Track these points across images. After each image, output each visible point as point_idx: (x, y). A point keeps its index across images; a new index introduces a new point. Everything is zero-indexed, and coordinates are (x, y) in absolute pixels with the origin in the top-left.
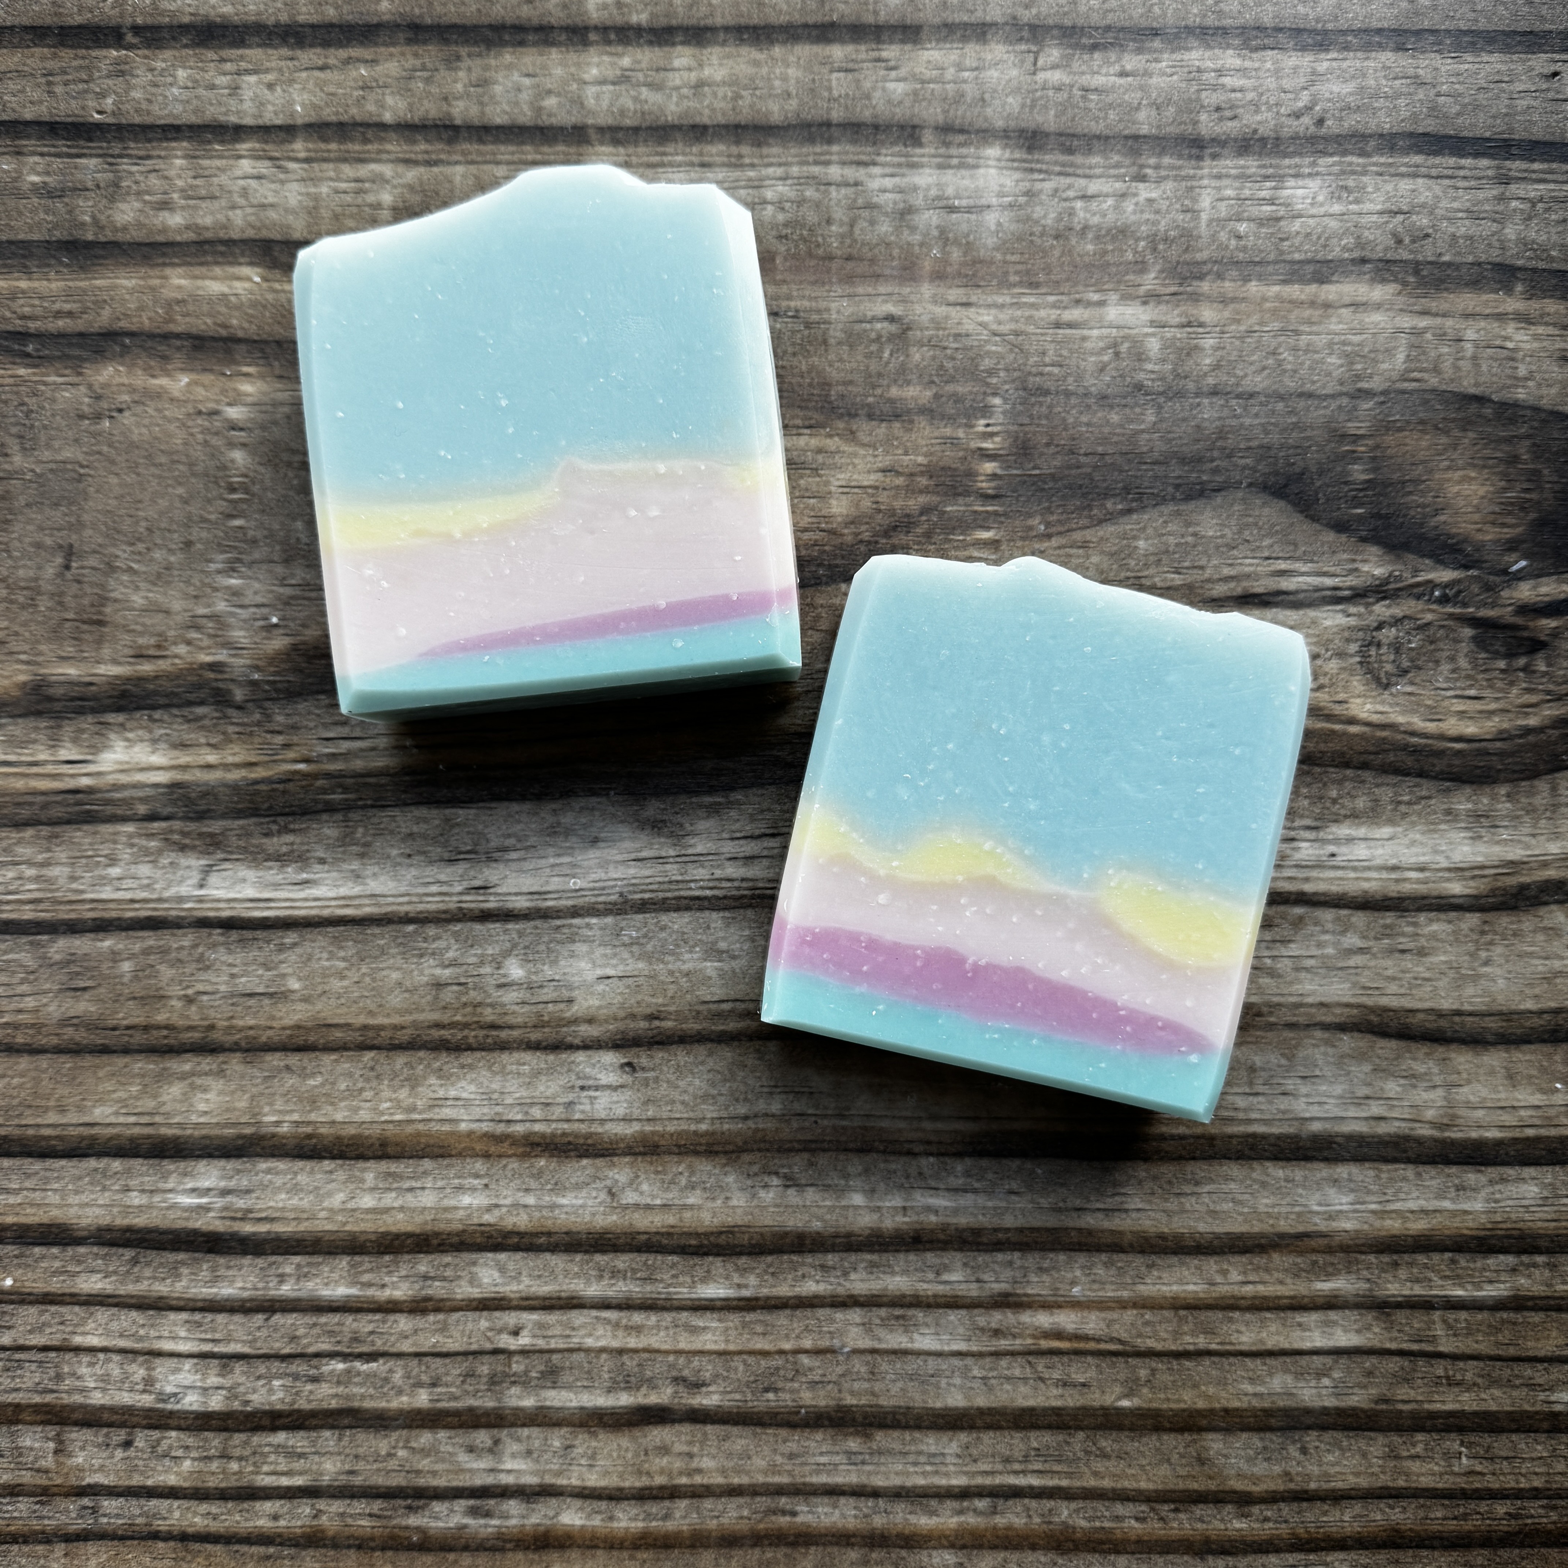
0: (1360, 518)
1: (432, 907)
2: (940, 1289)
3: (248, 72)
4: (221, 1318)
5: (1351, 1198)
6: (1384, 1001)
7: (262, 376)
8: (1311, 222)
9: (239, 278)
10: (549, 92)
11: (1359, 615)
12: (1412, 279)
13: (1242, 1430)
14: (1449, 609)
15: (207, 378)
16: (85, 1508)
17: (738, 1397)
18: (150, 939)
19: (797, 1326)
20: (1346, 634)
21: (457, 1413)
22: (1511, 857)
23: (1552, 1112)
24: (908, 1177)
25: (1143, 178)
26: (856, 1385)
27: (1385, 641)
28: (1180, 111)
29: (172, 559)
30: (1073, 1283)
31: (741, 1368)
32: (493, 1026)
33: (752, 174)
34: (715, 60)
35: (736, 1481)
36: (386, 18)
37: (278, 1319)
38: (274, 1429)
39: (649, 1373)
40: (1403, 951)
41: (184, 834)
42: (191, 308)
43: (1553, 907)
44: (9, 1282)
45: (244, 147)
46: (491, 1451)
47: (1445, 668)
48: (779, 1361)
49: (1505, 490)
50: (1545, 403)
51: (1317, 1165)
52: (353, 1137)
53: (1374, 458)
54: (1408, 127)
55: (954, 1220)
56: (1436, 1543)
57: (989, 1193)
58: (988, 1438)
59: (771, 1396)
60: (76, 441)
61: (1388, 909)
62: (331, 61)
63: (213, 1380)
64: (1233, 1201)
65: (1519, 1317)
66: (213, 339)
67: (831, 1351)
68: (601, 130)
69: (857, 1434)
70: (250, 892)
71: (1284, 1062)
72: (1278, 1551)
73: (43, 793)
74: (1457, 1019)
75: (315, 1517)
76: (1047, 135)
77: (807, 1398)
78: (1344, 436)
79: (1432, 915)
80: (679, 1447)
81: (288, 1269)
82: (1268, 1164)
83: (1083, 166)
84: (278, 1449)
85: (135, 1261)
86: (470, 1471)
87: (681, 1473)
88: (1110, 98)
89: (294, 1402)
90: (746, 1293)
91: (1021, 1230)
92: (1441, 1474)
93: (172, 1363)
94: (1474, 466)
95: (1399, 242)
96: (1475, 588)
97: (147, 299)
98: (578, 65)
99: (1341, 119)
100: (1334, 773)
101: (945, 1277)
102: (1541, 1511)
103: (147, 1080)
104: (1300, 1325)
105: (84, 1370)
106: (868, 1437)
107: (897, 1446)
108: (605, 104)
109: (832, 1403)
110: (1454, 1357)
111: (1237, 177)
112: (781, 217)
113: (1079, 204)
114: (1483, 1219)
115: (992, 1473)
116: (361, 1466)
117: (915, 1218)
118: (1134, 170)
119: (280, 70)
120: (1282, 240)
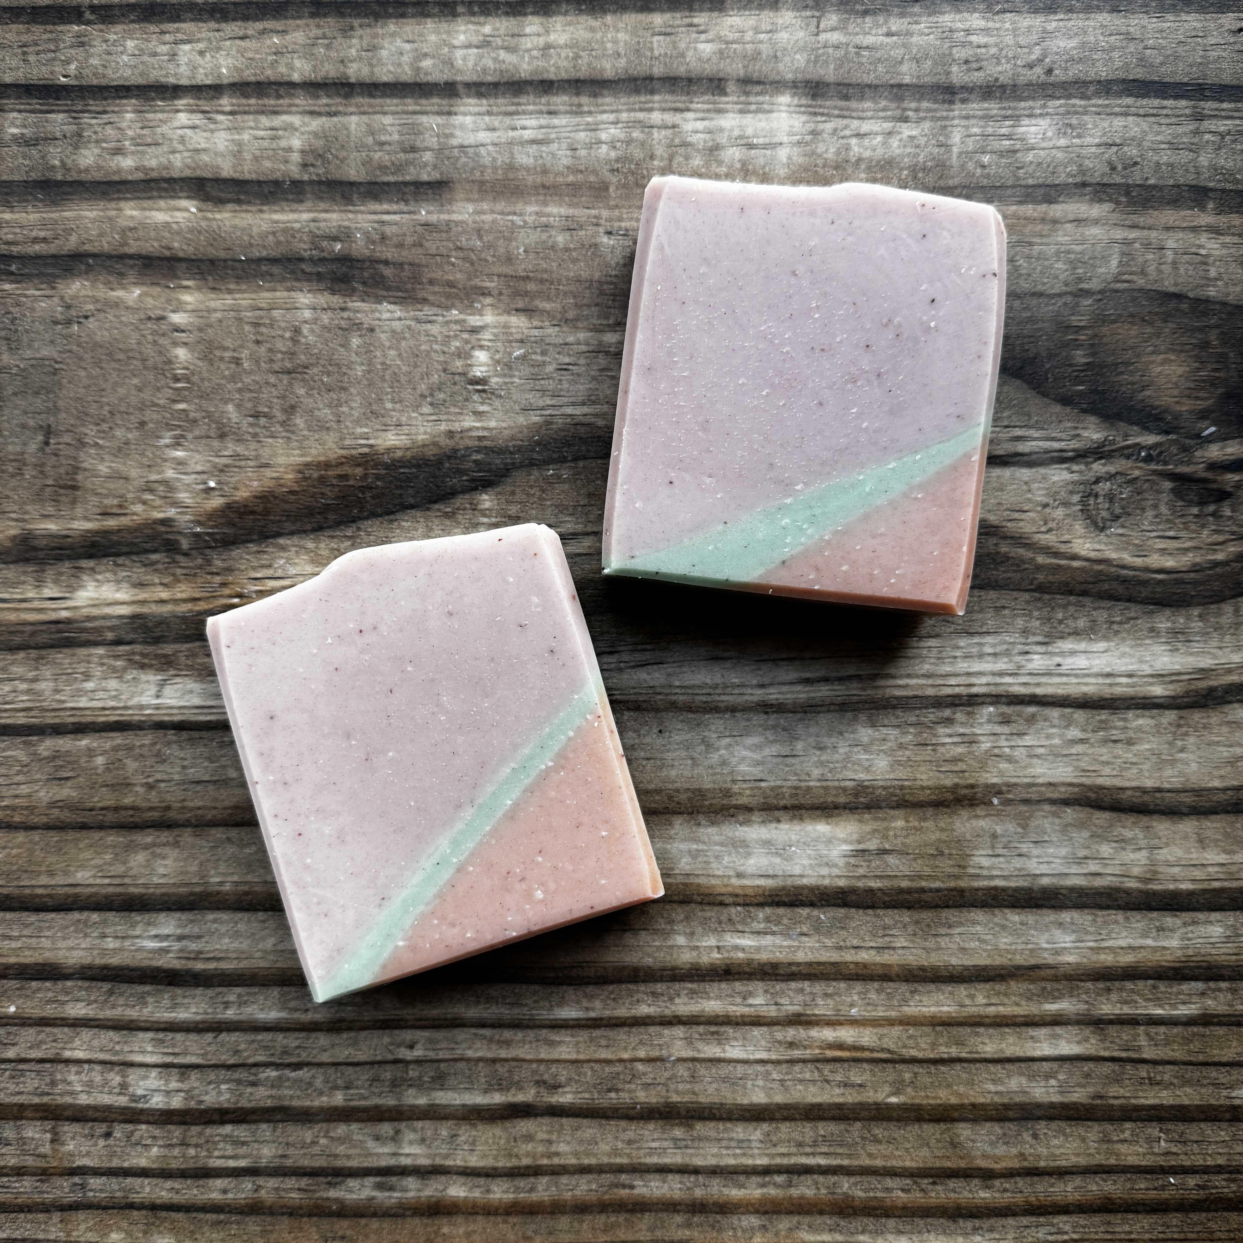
0: (1081, 394)
2: (746, 1010)
3: (183, 42)
4: (179, 1036)
5: (1073, 937)
6: (1100, 781)
7: (199, 289)
8: (1042, 153)
9: (179, 210)
10: (426, 55)
11: (1081, 472)
12: (1123, 199)
13: (986, 1120)
14: (1153, 467)
15: (155, 290)
16: (75, 1184)
17: (587, 1096)
18: (118, 739)
19: (634, 1040)
20: (1070, 487)
21: (366, 1110)
22: (1202, 665)
23: (1234, 869)
24: (720, 923)
25: (906, 120)
26: (681, 1087)
27: (1101, 493)
28: (935, 64)
29: (130, 436)
30: (852, 1005)
31: (589, 1073)
33: (589, 119)
34: (559, 27)
35: (586, 1161)
37: (223, 1036)
38: (222, 1122)
39: (516, 1078)
40: (1115, 741)
41: (143, 655)
42: (141, 233)
43: (1236, 705)
44: (12, 1009)
45: (181, 103)
46: (393, 1139)
47: (1150, 514)
48: (618, 1068)
49: (1198, 369)
50: (1231, 299)
51: (1045, 911)
53: (1092, 345)
54: (1121, 75)
55: (757, 957)
56: (1140, 1208)
57: (786, 935)
58: (785, 1128)
59: (613, 1095)
60: (52, 342)
61: (1103, 707)
62: (250, 32)
63: (174, 1085)
64: (979, 940)
65: (1207, 1031)
66: (160, 258)
67: (660, 1059)
68: (468, 85)
69: (681, 1124)
70: (196, 701)
71: (1019, 830)
72: (1014, 1214)
73: (31, 624)
74: (1158, 795)
75: (256, 1191)
76: (828, 85)
77: (642, 1096)
78: (1068, 327)
79: (1138, 712)
80: (541, 1136)
81: (232, 998)
82: (1006, 911)
83: (856, 110)
84: (226, 1138)
85: (111, 992)
86: (377, 1154)
87: (543, 1156)
88: (878, 55)
89: (237, 1102)
90: (592, 1015)
91: (810, 964)
92: (1144, 1155)
93: (142, 1071)
94: (1174, 351)
95: (1113, 169)
96: (1174, 450)
97: (106, 226)
98: (448, 32)
99: (1066, 69)
100: (1060, 599)
101: (751, 1001)
102: (1224, 1183)
103: (118, 850)
104: (1032, 1038)
105: (72, 1078)
106: (691, 1127)
107: (713, 1134)
108: (471, 64)
109: (662, 1100)
110: (1155, 1063)
111: (982, 118)
112: (613, 154)
113: (854, 141)
114: (1179, 953)
115: (789, 1155)
116: (290, 1151)
117: (726, 955)
118: (898, 113)
119: (209, 40)
120: (1018, 168)
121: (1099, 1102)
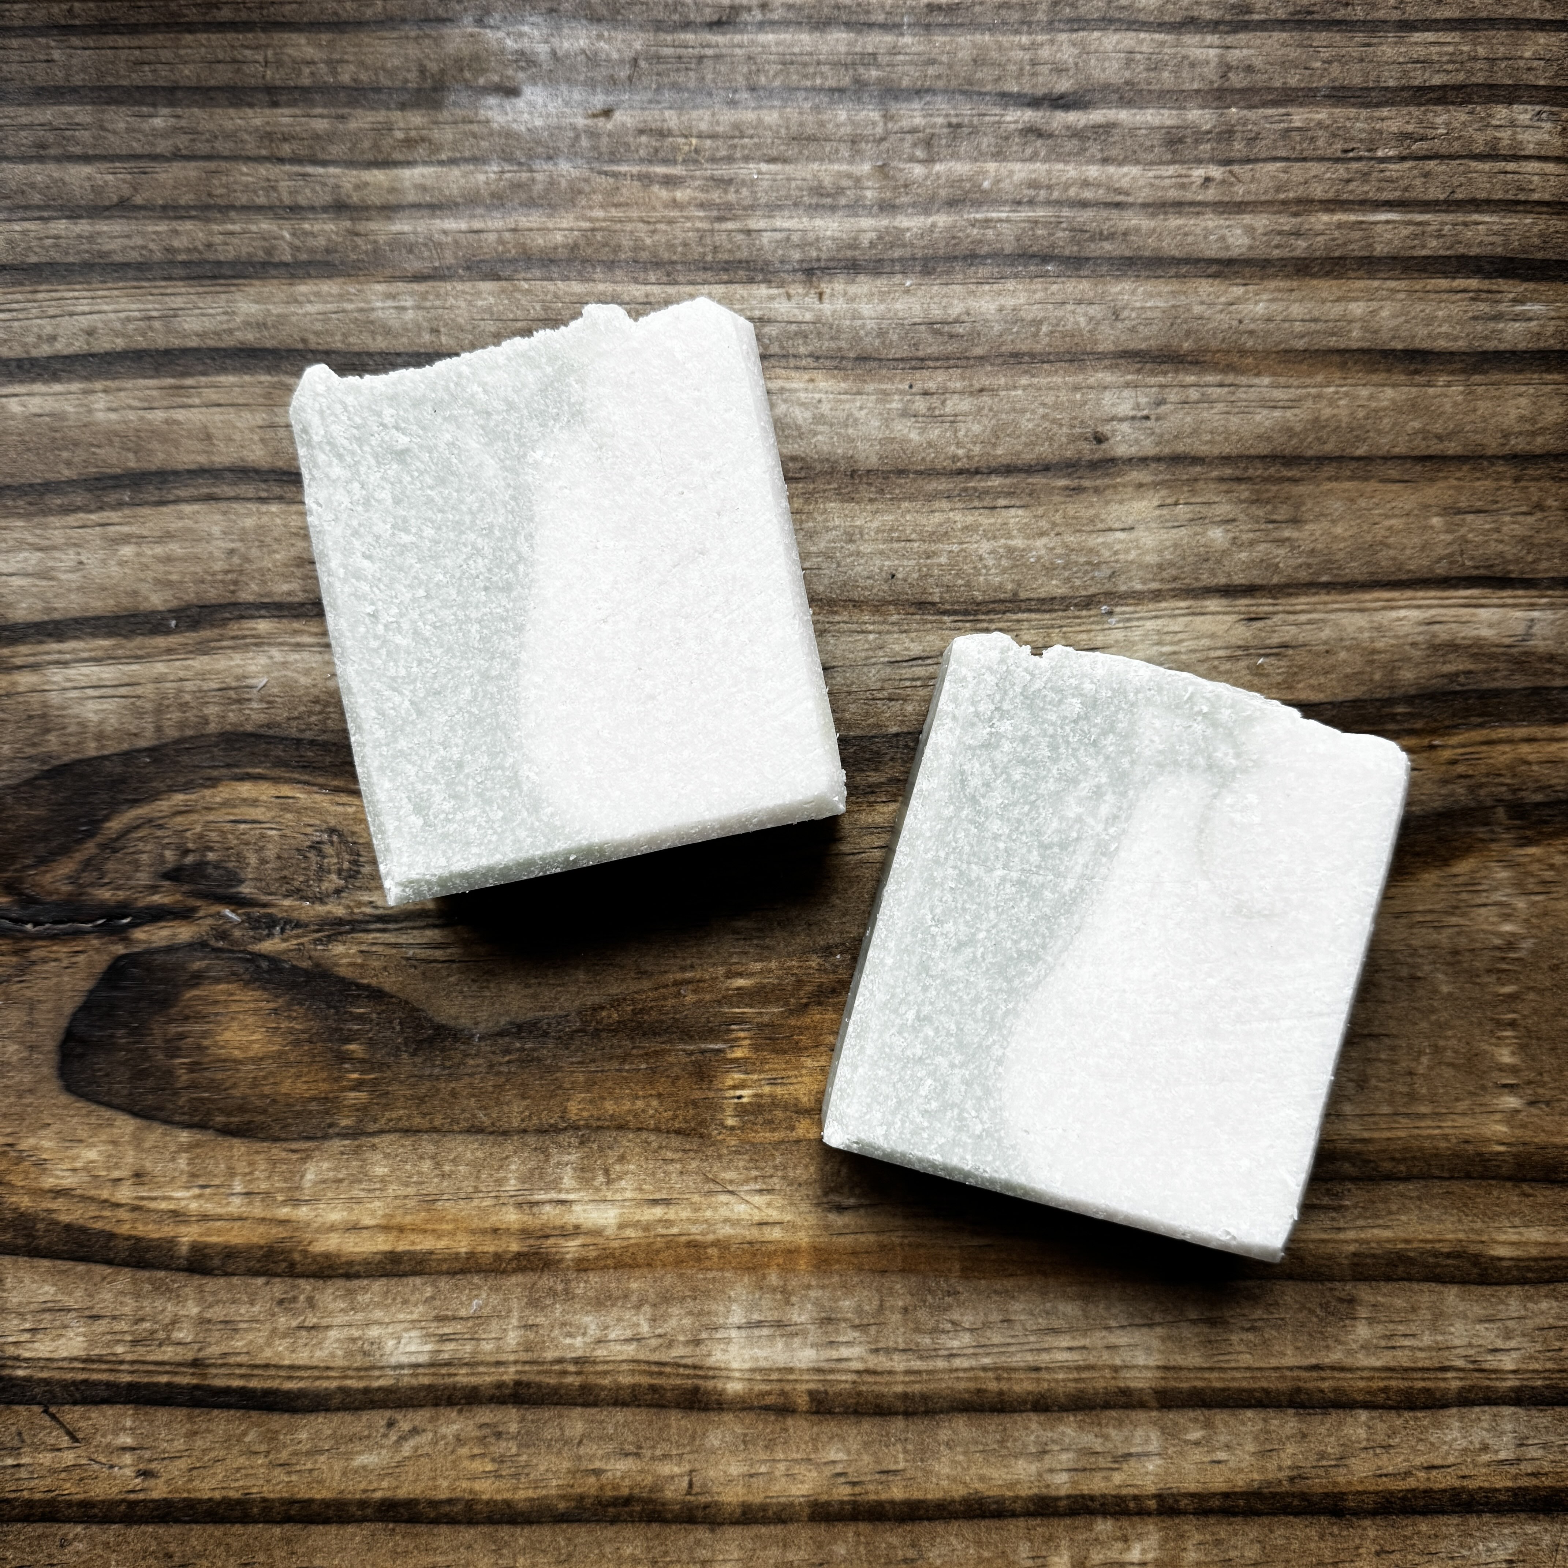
0: (358, 1003)
1: (1303, 599)
3: (1509, 1462)
4: (1499, 195)
5: (373, 315)
7: (1486, 1141)
8: (401, 1316)
9: (1512, 1244)
11: (360, 904)
12: (297, 1257)
14: (265, 911)
15: (1541, 1138)
17: (987, 119)
19: (928, 187)
20: (373, 884)
21: (1264, 103)
22: (206, 658)
23: (168, 402)
24: (818, 334)
25: (578, 1360)
26: (870, 130)
27: (333, 877)
28: (538, 1434)
31: (984, 147)
32: (1239, 480)
33: (987, 1361)
34: (1025, 1481)
35: (987, 37)
36: (1367, 1523)
37: (1443, 195)
38: (1443, 87)
39: (1075, 141)
41: (1550, 672)
42: (1560, 1213)
43: (162, 608)
45: (1511, 1382)
46: (1229, 68)
47: (271, 852)
48: (947, 152)
50: (160, 1129)
51: (408, 348)
52: (1376, 371)
54: (299, 1419)
55: (772, 290)
58: (738, 79)
59: (954, 120)
62: (1422, 1474)
63: (1505, 134)
64: (494, 312)
65: (205, 199)
66: (1536, 1180)
68: (1142, 1405)
69: (869, 83)
70: (1484, 614)
74: (264, 494)
76: (678, 1406)
77: (919, 118)
78: (372, 1090)
80: (1044, 70)
81: (1434, 243)
83: (642, 1372)
84: (1439, 69)
86: (1250, 47)
87: (1042, 44)
88: (612, 1446)
89: (1425, 113)
92: (285, 46)
93: (1545, 151)
94: (235, 1061)
95: (309, 1298)
98: (1167, 1474)
99: (370, 1426)
101: (780, 235)
104: (425, 190)
106: (857, 80)
107: (828, 72)
108: (1139, 1433)
110: (270, 159)
111: (479, 1364)
112: (955, 1314)
113: (645, 1332)
114: (238, 296)
115: (733, 45)
116: (1358, 51)
117: (811, 293)
118: (588, 1368)
119: (1475, 1466)
120: (433, 1298)
121: (341, 111)
